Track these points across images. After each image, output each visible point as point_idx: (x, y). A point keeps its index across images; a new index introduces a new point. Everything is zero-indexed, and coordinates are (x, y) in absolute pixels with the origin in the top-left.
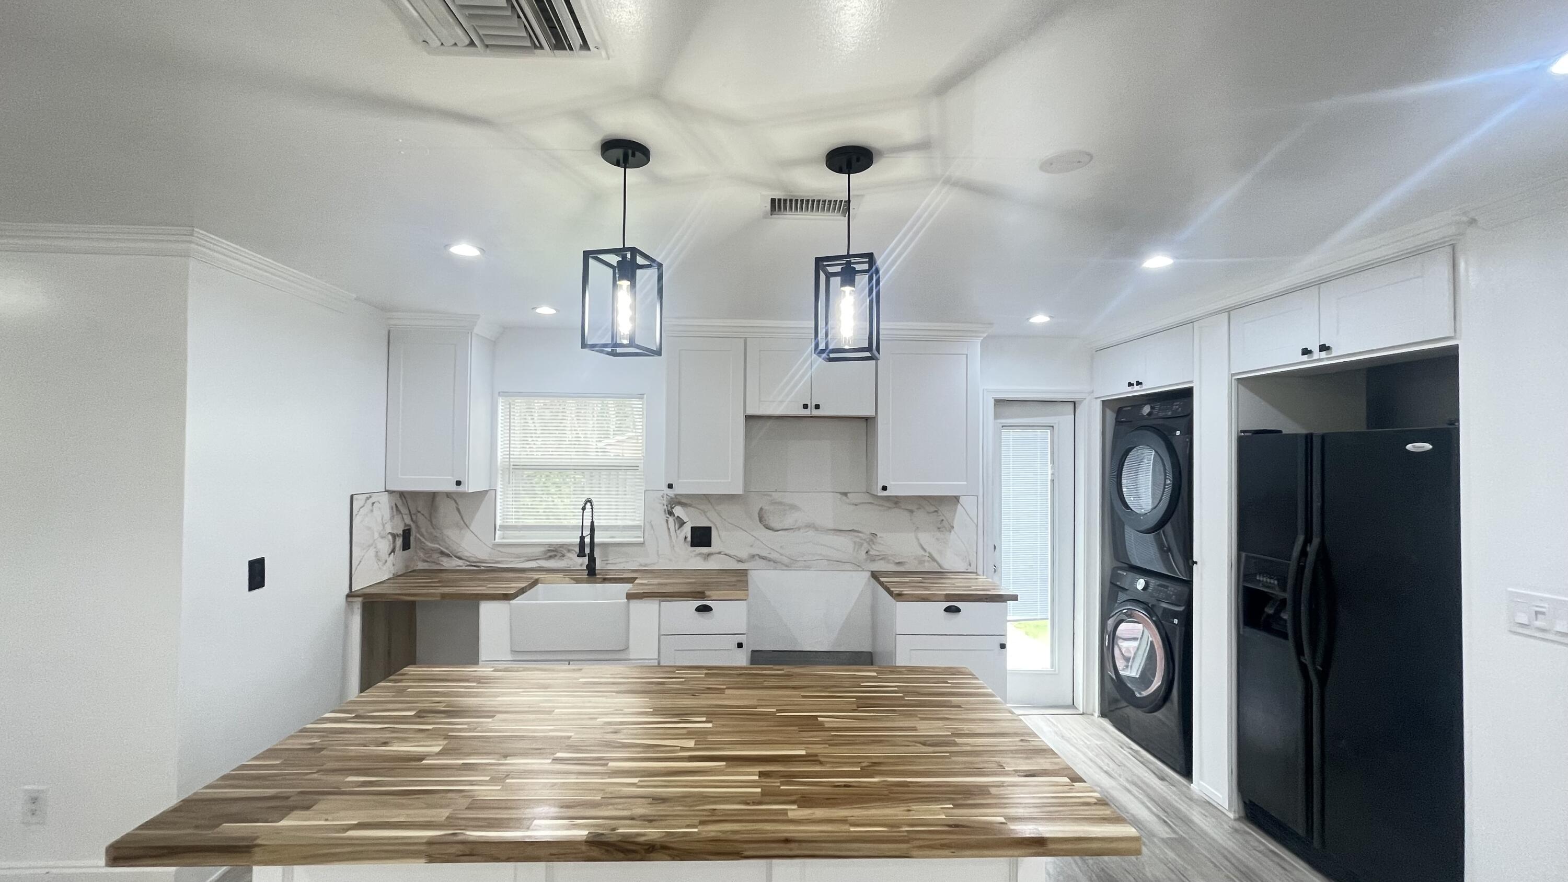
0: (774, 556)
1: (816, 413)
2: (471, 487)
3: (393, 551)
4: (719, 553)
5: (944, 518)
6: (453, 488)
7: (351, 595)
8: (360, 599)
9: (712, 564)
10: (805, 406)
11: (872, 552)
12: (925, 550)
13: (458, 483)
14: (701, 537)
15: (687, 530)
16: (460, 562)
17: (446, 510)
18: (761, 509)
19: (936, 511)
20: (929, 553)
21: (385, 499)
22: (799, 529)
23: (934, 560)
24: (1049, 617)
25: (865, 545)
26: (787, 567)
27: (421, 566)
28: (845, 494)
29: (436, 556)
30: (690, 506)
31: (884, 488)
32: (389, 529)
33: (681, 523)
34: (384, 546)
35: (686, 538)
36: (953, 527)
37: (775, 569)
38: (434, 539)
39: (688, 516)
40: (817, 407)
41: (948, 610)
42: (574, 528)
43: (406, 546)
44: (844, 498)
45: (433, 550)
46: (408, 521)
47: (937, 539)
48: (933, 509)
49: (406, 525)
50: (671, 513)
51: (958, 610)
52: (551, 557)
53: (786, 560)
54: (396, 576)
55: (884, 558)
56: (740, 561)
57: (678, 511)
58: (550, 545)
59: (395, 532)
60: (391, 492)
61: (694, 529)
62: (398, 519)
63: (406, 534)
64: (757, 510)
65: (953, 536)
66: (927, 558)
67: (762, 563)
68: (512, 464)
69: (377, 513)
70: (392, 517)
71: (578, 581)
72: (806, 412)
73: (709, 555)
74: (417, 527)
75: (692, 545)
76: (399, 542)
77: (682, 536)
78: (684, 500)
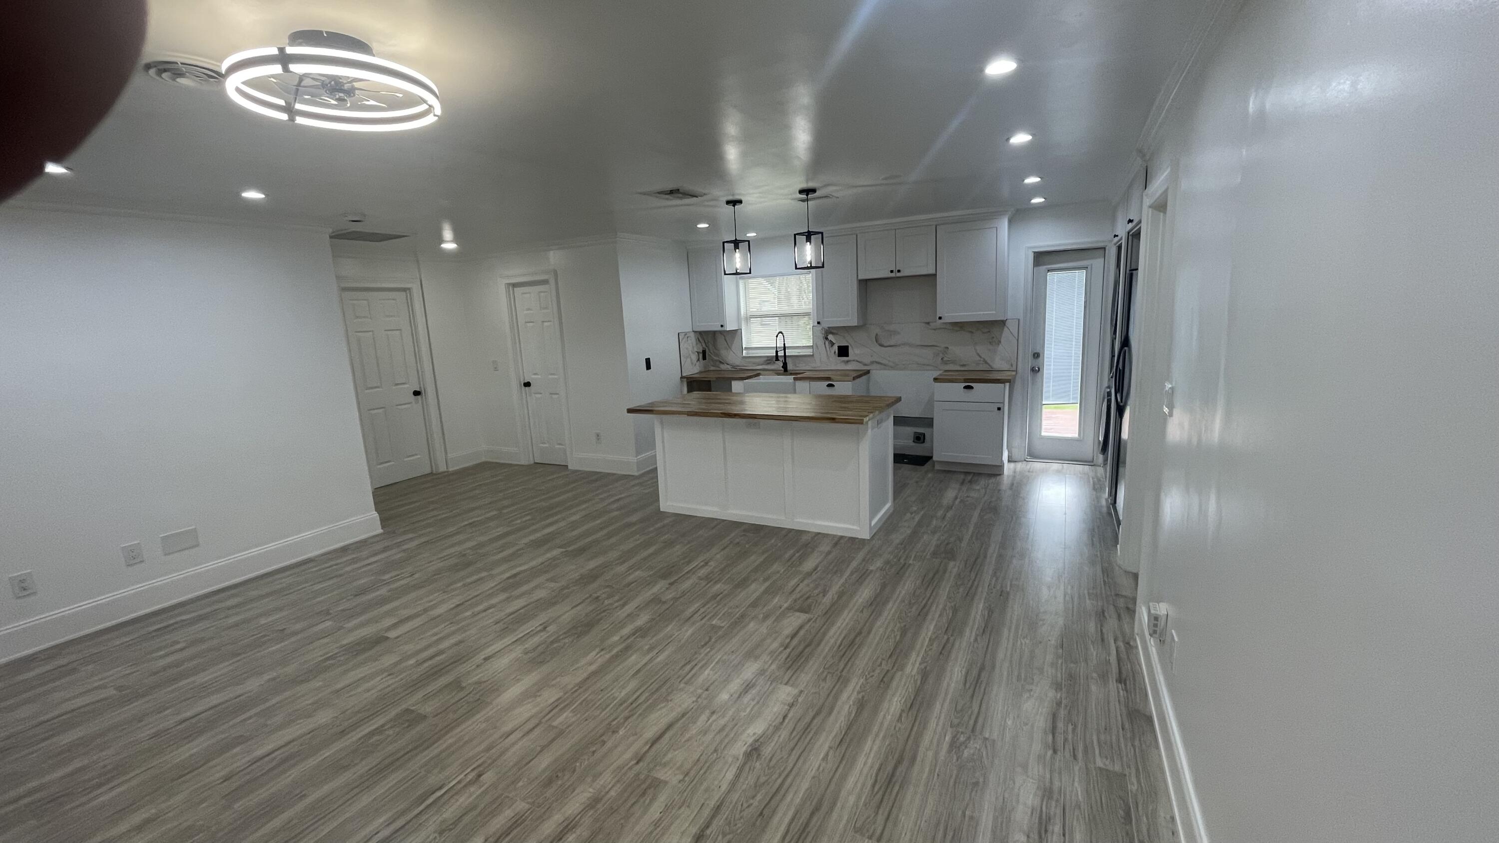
0: (884, 362)
1: (898, 275)
2: (729, 327)
3: (699, 360)
4: (854, 360)
5: (994, 336)
6: (720, 329)
7: (682, 377)
8: (685, 379)
9: (850, 367)
10: (892, 271)
11: (945, 359)
12: (981, 357)
13: (722, 326)
14: (843, 351)
15: (836, 348)
16: (729, 366)
17: (720, 340)
18: (877, 335)
19: (989, 332)
20: (984, 359)
21: (692, 335)
22: (899, 345)
23: (986, 362)
24: (1079, 402)
25: (941, 355)
26: (892, 368)
27: (712, 368)
28: (928, 323)
29: (718, 363)
30: (837, 334)
31: (940, 318)
32: (696, 350)
33: (832, 344)
34: (694, 357)
35: (835, 352)
36: (1000, 342)
37: (885, 369)
38: (717, 355)
39: (836, 339)
40: (899, 271)
41: (966, 387)
42: (772, 348)
43: (704, 358)
44: (927, 325)
45: (716, 361)
46: (704, 346)
47: (990, 350)
48: (986, 330)
49: (703, 348)
50: (827, 339)
51: (971, 388)
52: (768, 364)
53: (891, 364)
54: (701, 372)
55: (953, 362)
56: (866, 365)
57: (830, 337)
58: (768, 357)
59: (698, 351)
60: (695, 332)
61: (839, 347)
62: (699, 345)
63: (704, 352)
64: (875, 335)
65: (1000, 347)
66: (982, 362)
67: (878, 366)
68: (748, 315)
69: (689, 342)
70: (697, 344)
71: (779, 374)
72: (893, 275)
73: (848, 362)
74: (709, 350)
75: (839, 356)
76: (701, 356)
77: (833, 352)
78: (833, 331)
